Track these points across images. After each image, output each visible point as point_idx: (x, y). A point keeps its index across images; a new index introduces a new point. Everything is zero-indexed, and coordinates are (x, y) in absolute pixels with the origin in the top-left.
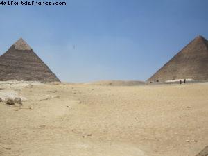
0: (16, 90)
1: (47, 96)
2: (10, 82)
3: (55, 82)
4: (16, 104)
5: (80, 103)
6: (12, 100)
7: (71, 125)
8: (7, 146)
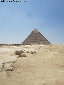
0: (34, 48)
1: (46, 50)
2: (32, 45)
3: (49, 45)
4: (34, 53)
5: (60, 53)
6: (33, 52)
7: (56, 62)
8: (31, 69)
